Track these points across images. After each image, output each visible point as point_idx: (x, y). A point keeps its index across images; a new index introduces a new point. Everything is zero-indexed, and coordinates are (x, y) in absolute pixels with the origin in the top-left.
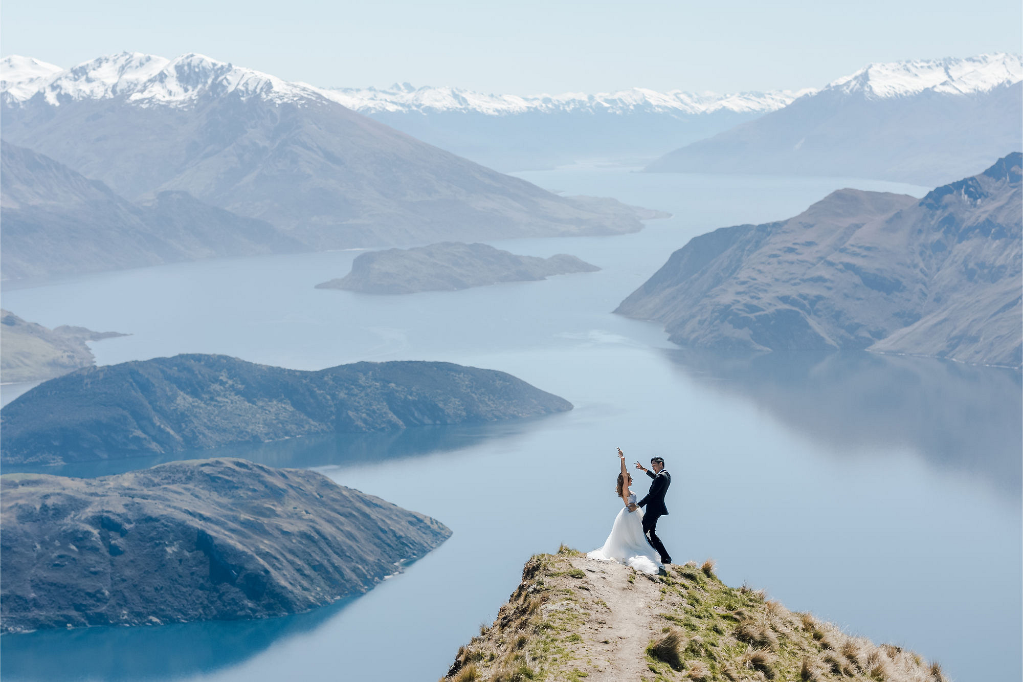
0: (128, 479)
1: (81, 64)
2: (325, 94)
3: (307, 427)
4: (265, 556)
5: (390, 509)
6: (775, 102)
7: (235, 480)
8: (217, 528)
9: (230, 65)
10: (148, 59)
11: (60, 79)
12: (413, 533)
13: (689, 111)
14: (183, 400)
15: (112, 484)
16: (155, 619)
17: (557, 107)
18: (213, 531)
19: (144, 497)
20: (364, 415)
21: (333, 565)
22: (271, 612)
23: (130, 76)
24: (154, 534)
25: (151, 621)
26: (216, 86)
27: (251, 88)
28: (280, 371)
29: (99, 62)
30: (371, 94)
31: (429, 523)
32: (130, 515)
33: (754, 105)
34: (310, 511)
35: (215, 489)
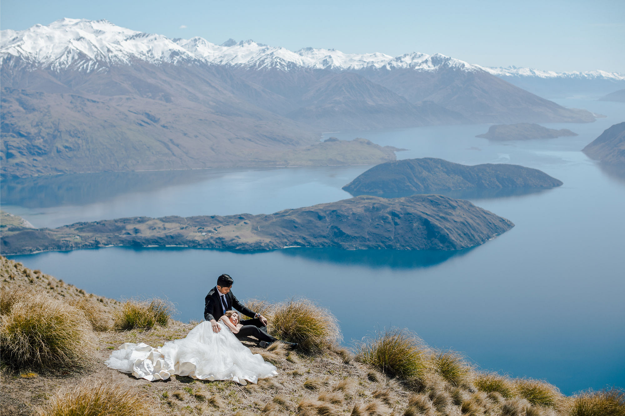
0: (402, 200)
1: (399, 56)
2: (483, 69)
3: (467, 185)
4: (448, 229)
5: (493, 216)
7: (439, 202)
8: (431, 218)
9: (450, 58)
10: (422, 55)
11: (391, 61)
12: (501, 225)
13: (617, 79)
14: (425, 174)
15: (397, 201)
16: (408, 248)
17: (568, 76)
18: (430, 219)
19: (408, 206)
20: (488, 182)
21: (471, 234)
22: (448, 248)
23: (415, 61)
24: (410, 219)
25: (407, 249)
26: (446, 65)
27: (457, 66)
28: (459, 165)
29: (405, 55)
30: (501, 69)
31: (507, 221)
32: (402, 212)
34: (465, 214)
35: (432, 205)
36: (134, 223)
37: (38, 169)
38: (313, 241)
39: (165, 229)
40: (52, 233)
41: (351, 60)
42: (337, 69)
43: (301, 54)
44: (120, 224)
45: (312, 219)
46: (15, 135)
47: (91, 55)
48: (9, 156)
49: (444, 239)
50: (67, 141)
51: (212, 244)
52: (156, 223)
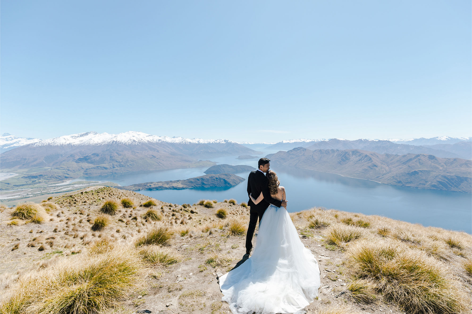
0: (218, 175)
1: (216, 140)
2: (236, 142)
3: (234, 170)
4: (230, 181)
5: (240, 177)
6: (275, 143)
9: (229, 140)
10: (222, 139)
11: (214, 141)
12: (242, 179)
14: (224, 168)
17: (256, 144)
18: (226, 179)
19: (220, 176)
20: (238, 169)
21: (235, 182)
22: (230, 186)
23: (220, 141)
24: (220, 179)
26: (227, 142)
27: (230, 142)
28: (232, 166)
29: (218, 140)
30: (241, 142)
32: (218, 178)
33: (273, 144)
34: (234, 177)
35: (226, 175)
36: (150, 184)
37: (122, 170)
38: (197, 186)
39: (158, 185)
40: (126, 187)
41: (205, 141)
42: (201, 143)
43: (192, 140)
44: (146, 184)
45: (196, 180)
46: (115, 162)
47: (137, 141)
48: (114, 167)
49: (229, 184)
50: (130, 163)
51: (171, 188)
52: (156, 183)
